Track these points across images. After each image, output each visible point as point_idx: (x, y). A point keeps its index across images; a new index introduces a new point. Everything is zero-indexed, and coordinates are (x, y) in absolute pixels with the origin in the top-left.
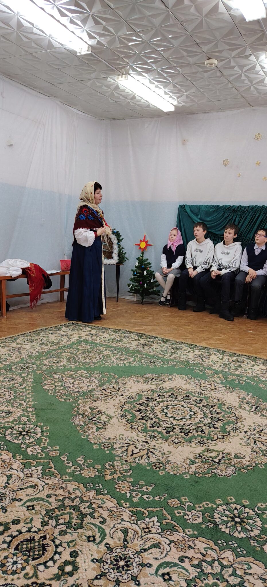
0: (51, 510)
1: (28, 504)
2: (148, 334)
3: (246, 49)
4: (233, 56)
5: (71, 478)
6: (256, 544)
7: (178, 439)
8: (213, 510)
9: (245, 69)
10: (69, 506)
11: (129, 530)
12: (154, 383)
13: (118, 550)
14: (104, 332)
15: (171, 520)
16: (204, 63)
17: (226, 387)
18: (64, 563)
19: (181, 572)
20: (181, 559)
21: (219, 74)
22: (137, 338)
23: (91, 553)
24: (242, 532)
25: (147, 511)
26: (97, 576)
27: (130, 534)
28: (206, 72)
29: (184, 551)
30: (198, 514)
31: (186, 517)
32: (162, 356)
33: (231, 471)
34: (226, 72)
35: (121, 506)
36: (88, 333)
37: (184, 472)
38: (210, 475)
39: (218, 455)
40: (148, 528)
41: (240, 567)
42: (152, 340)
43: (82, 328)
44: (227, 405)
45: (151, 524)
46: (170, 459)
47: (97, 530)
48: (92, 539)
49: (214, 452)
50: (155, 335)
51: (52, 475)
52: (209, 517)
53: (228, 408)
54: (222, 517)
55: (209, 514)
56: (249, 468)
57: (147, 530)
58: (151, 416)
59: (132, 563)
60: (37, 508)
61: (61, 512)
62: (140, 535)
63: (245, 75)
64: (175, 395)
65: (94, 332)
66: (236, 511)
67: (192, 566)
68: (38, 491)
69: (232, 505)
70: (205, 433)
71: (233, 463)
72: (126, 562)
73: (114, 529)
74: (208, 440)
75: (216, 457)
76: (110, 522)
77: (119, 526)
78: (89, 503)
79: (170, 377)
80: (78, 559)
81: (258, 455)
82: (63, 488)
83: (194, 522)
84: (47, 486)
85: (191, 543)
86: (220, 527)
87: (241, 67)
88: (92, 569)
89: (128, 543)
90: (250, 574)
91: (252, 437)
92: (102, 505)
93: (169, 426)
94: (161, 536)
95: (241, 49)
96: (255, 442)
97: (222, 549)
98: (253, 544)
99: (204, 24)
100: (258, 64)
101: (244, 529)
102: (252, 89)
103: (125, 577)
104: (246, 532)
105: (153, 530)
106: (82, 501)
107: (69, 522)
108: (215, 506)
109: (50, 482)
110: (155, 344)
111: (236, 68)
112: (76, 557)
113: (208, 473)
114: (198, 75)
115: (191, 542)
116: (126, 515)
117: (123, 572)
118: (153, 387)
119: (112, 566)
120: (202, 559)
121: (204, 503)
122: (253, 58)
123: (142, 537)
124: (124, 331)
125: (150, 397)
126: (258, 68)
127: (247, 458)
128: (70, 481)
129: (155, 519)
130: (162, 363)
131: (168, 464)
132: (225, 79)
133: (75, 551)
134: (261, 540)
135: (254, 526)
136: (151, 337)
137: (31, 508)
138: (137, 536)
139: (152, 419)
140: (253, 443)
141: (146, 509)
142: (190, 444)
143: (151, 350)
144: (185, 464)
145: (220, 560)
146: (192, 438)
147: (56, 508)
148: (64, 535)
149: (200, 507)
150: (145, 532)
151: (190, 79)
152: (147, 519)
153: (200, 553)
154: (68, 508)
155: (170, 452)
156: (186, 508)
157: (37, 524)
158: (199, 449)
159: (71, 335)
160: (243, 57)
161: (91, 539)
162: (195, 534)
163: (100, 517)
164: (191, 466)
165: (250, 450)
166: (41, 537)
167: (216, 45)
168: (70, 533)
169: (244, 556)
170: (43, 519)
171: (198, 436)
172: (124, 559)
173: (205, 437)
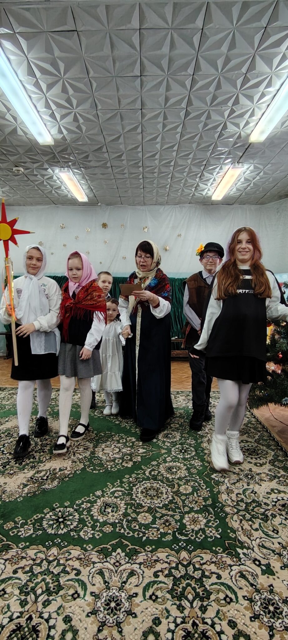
3: (44, 163)
4: (35, 167)
6: (75, 534)
7: (13, 470)
8: (42, 518)
9: (46, 177)
15: (7, 541)
16: (13, 169)
17: (53, 417)
19: (15, 583)
20: (15, 572)
21: (26, 179)
24: (64, 529)
28: (15, 175)
29: (17, 563)
30: (29, 528)
31: (20, 534)
33: (56, 483)
34: (32, 178)
37: (18, 496)
38: (40, 491)
39: (46, 473)
41: (62, 556)
44: (54, 431)
46: (6, 489)
49: (43, 472)
52: (38, 526)
53: (55, 433)
54: (49, 522)
55: (39, 524)
56: (69, 476)
63: (47, 183)
64: (11, 433)
66: (60, 514)
67: (24, 573)
69: (57, 510)
70: (36, 459)
71: (58, 476)
74: (38, 463)
75: (44, 475)
79: (7, 419)
81: (76, 464)
83: (27, 535)
85: (24, 555)
86: (47, 531)
87: (43, 176)
90: (70, 559)
91: (72, 451)
93: (5, 461)
95: (40, 163)
96: (74, 454)
97: (48, 548)
98: (72, 535)
99: (7, 140)
100: (54, 176)
101: (66, 526)
102: (53, 192)
104: (67, 527)
108: (43, 515)
111: (39, 176)
113: (38, 490)
114: (9, 177)
115: (24, 553)
120: (33, 564)
121: (35, 516)
122: (50, 170)
126: (55, 178)
127: (69, 469)
131: (4, 494)
132: (31, 183)
134: (78, 529)
135: (73, 520)
140: (72, 456)
142: (24, 471)
144: (19, 490)
145: (47, 558)
146: (25, 466)
149: (31, 521)
151: (3, 179)
153: (31, 559)
155: (5, 483)
156: (19, 526)
158: (31, 473)
160: (42, 169)
162: (27, 546)
164: (24, 489)
165: (70, 462)
167: (20, 158)
169: (66, 547)
171: (30, 462)
173: (36, 462)
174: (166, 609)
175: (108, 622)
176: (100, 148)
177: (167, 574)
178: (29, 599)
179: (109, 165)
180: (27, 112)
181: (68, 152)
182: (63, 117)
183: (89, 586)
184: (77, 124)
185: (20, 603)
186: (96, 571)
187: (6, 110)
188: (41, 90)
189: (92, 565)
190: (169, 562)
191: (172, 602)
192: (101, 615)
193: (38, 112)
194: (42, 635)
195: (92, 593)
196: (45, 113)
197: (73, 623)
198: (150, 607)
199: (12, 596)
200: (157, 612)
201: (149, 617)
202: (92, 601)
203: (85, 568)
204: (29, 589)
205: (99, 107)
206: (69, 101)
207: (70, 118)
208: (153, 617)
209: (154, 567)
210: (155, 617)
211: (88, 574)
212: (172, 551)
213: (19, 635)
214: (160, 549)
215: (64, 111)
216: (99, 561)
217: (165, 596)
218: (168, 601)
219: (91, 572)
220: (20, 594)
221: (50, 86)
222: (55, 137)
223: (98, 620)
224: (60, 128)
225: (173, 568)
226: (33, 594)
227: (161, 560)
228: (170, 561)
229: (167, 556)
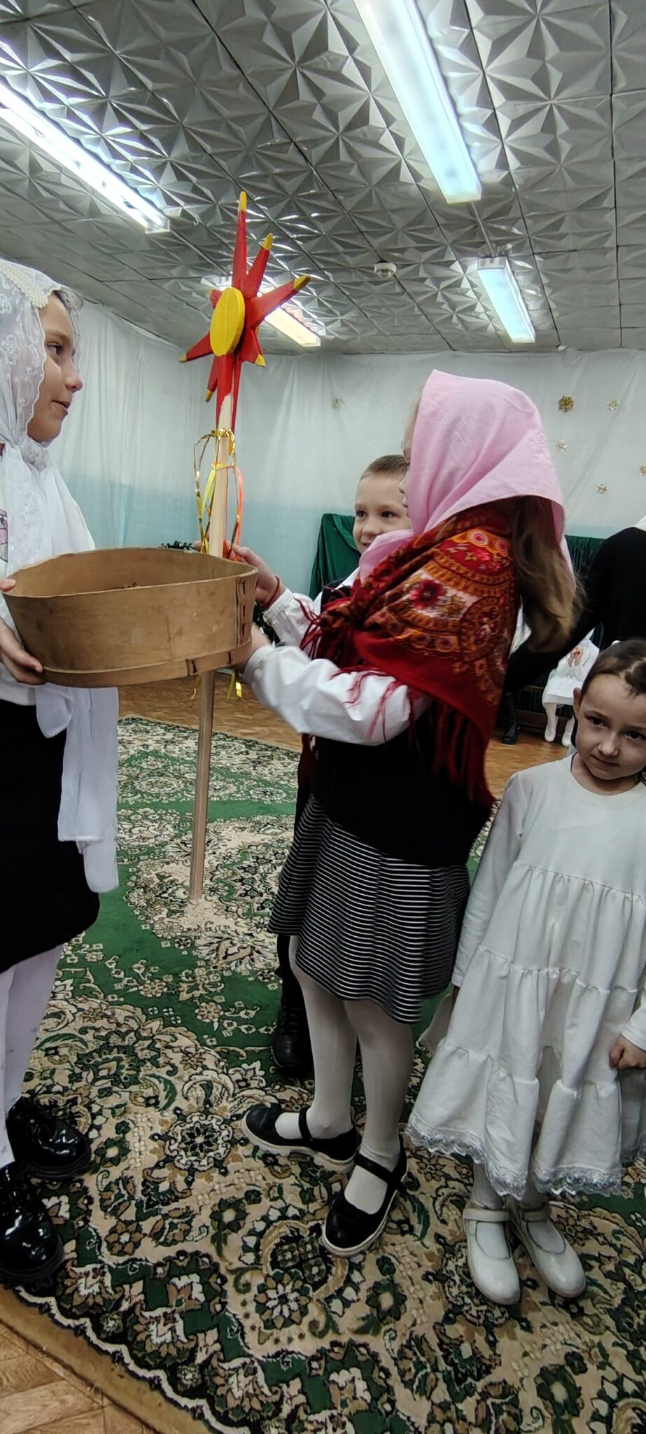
0: (86, 1055)
1: (48, 1045)
2: (264, 742)
3: (445, 250)
4: (423, 260)
5: (122, 999)
9: (444, 284)
10: (118, 1047)
11: (215, 1084)
12: (268, 832)
13: (195, 1119)
14: (186, 738)
16: (373, 269)
18: (105, 1143)
21: (398, 289)
22: (244, 749)
23: (150, 1124)
25: (246, 1052)
26: (158, 1162)
27: (216, 1092)
28: (376, 283)
32: (285, 783)
34: (411, 287)
35: (203, 1044)
36: (158, 738)
40: (245, 1080)
42: (269, 753)
43: (148, 728)
45: (250, 1074)
47: (161, 1086)
48: (153, 1101)
50: (275, 745)
51: (89, 993)
57: (243, 1084)
58: (261, 889)
59: (217, 1139)
60: (63, 1051)
61: (104, 1057)
62: (231, 1092)
63: (444, 296)
65: (169, 736)
68: (65, 1022)
72: (206, 1138)
73: (190, 1083)
76: (184, 1073)
77: (199, 1078)
78: (149, 1042)
80: (128, 1136)
82: (108, 1017)
84: (81, 1013)
87: (438, 281)
88: (151, 1152)
89: (211, 1106)
92: (171, 1044)
94: (266, 1092)
95: (437, 250)
99: (374, 197)
100: (465, 279)
102: (455, 320)
103: (204, 1162)
105: (254, 1084)
106: (139, 1038)
107: (117, 1074)
109: (85, 1006)
110: (275, 761)
111: (428, 282)
112: (125, 1132)
114: (362, 288)
116: (210, 1059)
117: (202, 1155)
118: (267, 839)
119: (183, 1145)
122: (457, 267)
123: (234, 1095)
124: (222, 736)
125: (261, 856)
126: (465, 284)
128: (120, 1004)
129: (257, 1065)
130: (285, 795)
132: (409, 300)
133: (123, 1123)
136: (268, 748)
137: (53, 1051)
138: (226, 1094)
139: (261, 895)
141: (243, 1048)
143: (266, 772)
147: (94, 1051)
148: (106, 1096)
150: (240, 1087)
151: (347, 293)
152: (245, 1066)
154: (115, 1050)
157: (62, 1078)
159: (130, 743)
160: (439, 264)
161: (151, 1102)
163: (168, 1063)
166: (68, 1102)
167: (394, 240)
168: (117, 1092)
170: (73, 1071)
172: (204, 1133)
174: (600, 1345)
175: (467, 1311)
176: (599, 199)
177: (610, 1272)
178: (316, 1193)
179: (610, 243)
180: (431, 119)
181: (512, 215)
182: (516, 124)
183: (433, 1219)
184: (548, 138)
185: (300, 1193)
186: (450, 1195)
187: (383, 124)
188: (476, 58)
189: (443, 1180)
190: (618, 1246)
191: (615, 1339)
192: (455, 1291)
193: (458, 116)
194: (336, 1272)
195: (438, 1237)
196: (473, 118)
197: (397, 1279)
198: (563, 1324)
199: (287, 1174)
200: (578, 1342)
201: (559, 1346)
202: (436, 1253)
203: (428, 1181)
204: (318, 1174)
205: (621, 84)
206: (541, 79)
207: (533, 127)
208: (570, 1349)
209: (581, 1242)
210: (574, 1353)
211: (434, 1195)
212: (629, 1225)
213: (296, 1252)
214: (598, 1210)
215: (522, 108)
216: (458, 1176)
217: (602, 1317)
218: (608, 1332)
219: (440, 1193)
220: (301, 1175)
221: (499, 45)
222: (487, 179)
223: (447, 1298)
224: (503, 153)
225: (628, 1265)
226: (325, 1186)
227: (599, 1234)
228: (622, 1246)
229: (615, 1232)
